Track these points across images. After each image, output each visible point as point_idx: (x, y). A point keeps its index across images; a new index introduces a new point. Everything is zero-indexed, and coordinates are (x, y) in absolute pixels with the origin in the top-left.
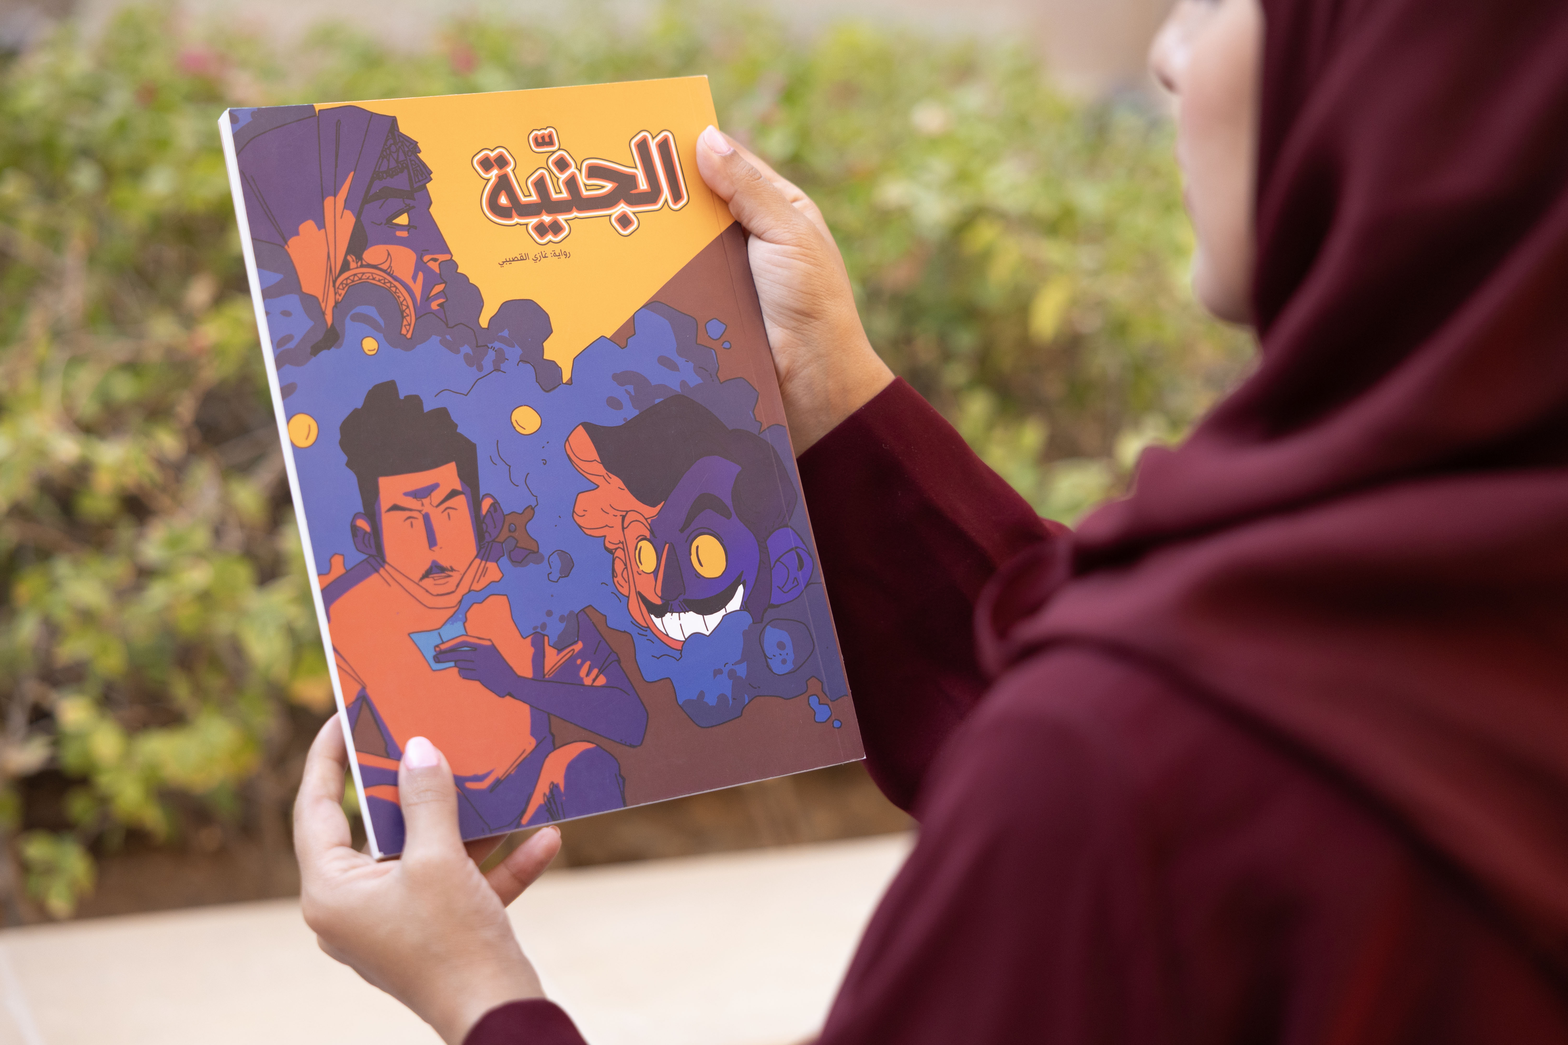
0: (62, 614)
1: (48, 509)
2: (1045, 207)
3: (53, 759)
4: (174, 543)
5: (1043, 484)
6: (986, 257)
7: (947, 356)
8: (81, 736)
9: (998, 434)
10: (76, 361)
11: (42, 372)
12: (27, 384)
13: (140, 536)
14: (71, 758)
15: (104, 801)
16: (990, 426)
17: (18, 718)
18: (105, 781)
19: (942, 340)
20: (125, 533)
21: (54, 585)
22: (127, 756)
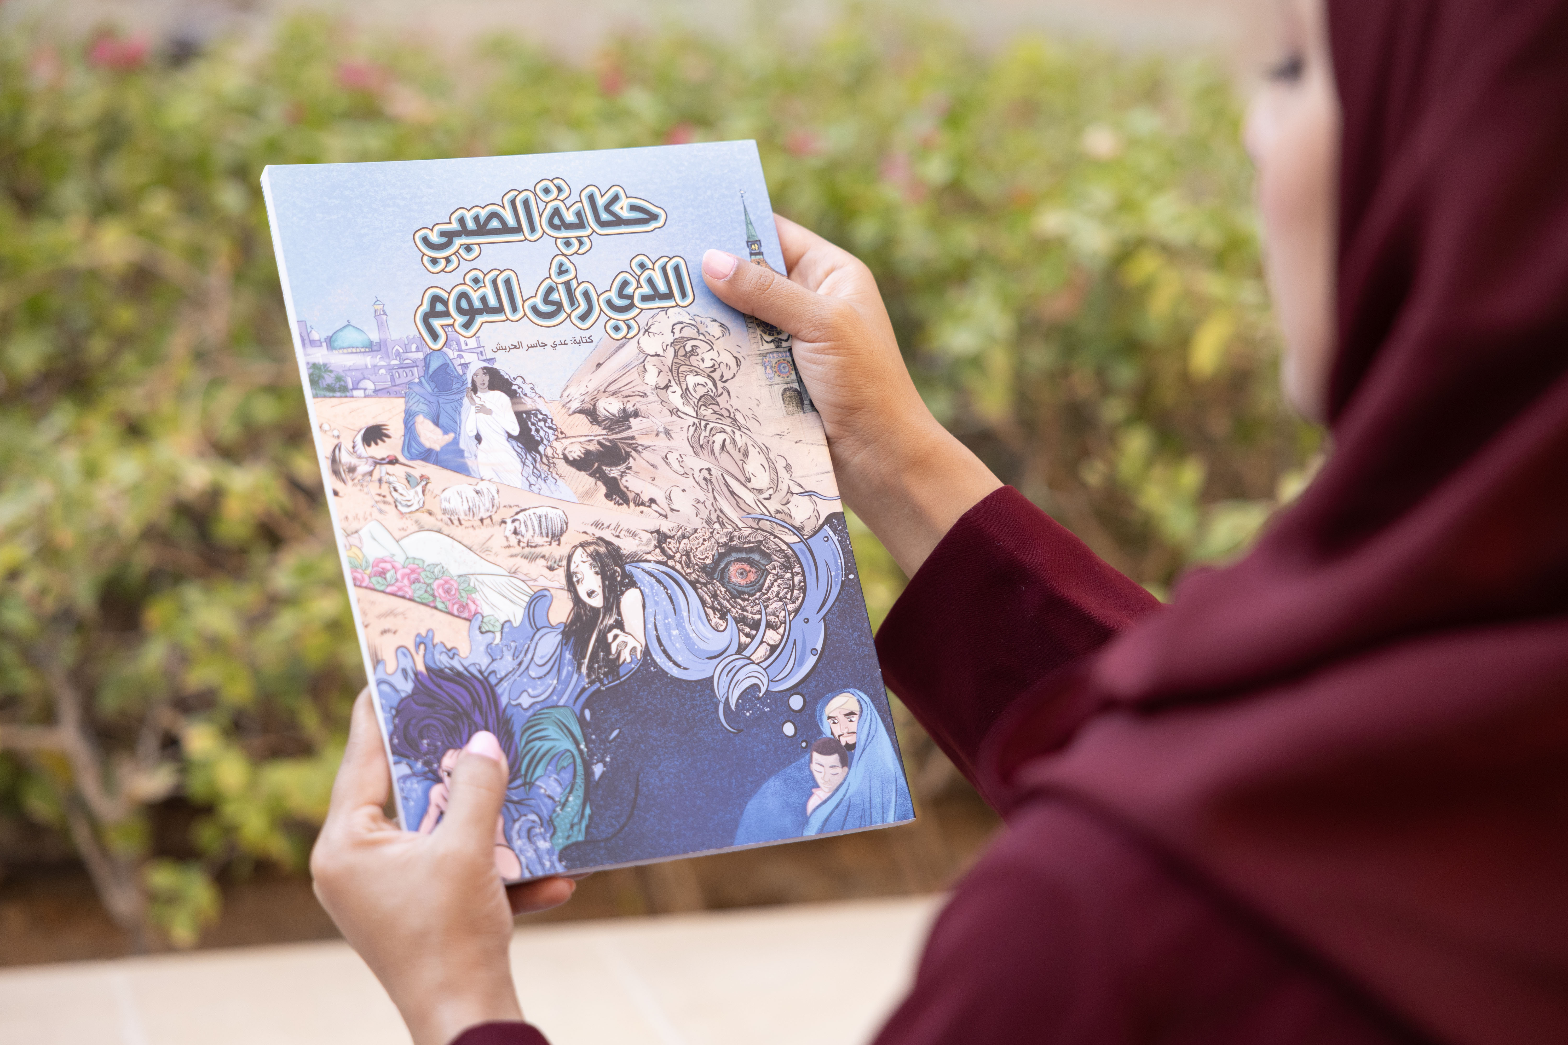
0: (190, 641)
1: (184, 531)
2: (1211, 237)
4: (304, 571)
5: (1202, 526)
6: (1146, 289)
7: (1106, 390)
8: (206, 765)
9: (1158, 472)
10: (216, 383)
11: (181, 393)
12: (166, 406)
13: (273, 563)
15: (230, 831)
16: (1149, 462)
18: (231, 810)
19: (1100, 373)
20: (259, 558)
21: (184, 611)
22: (253, 785)
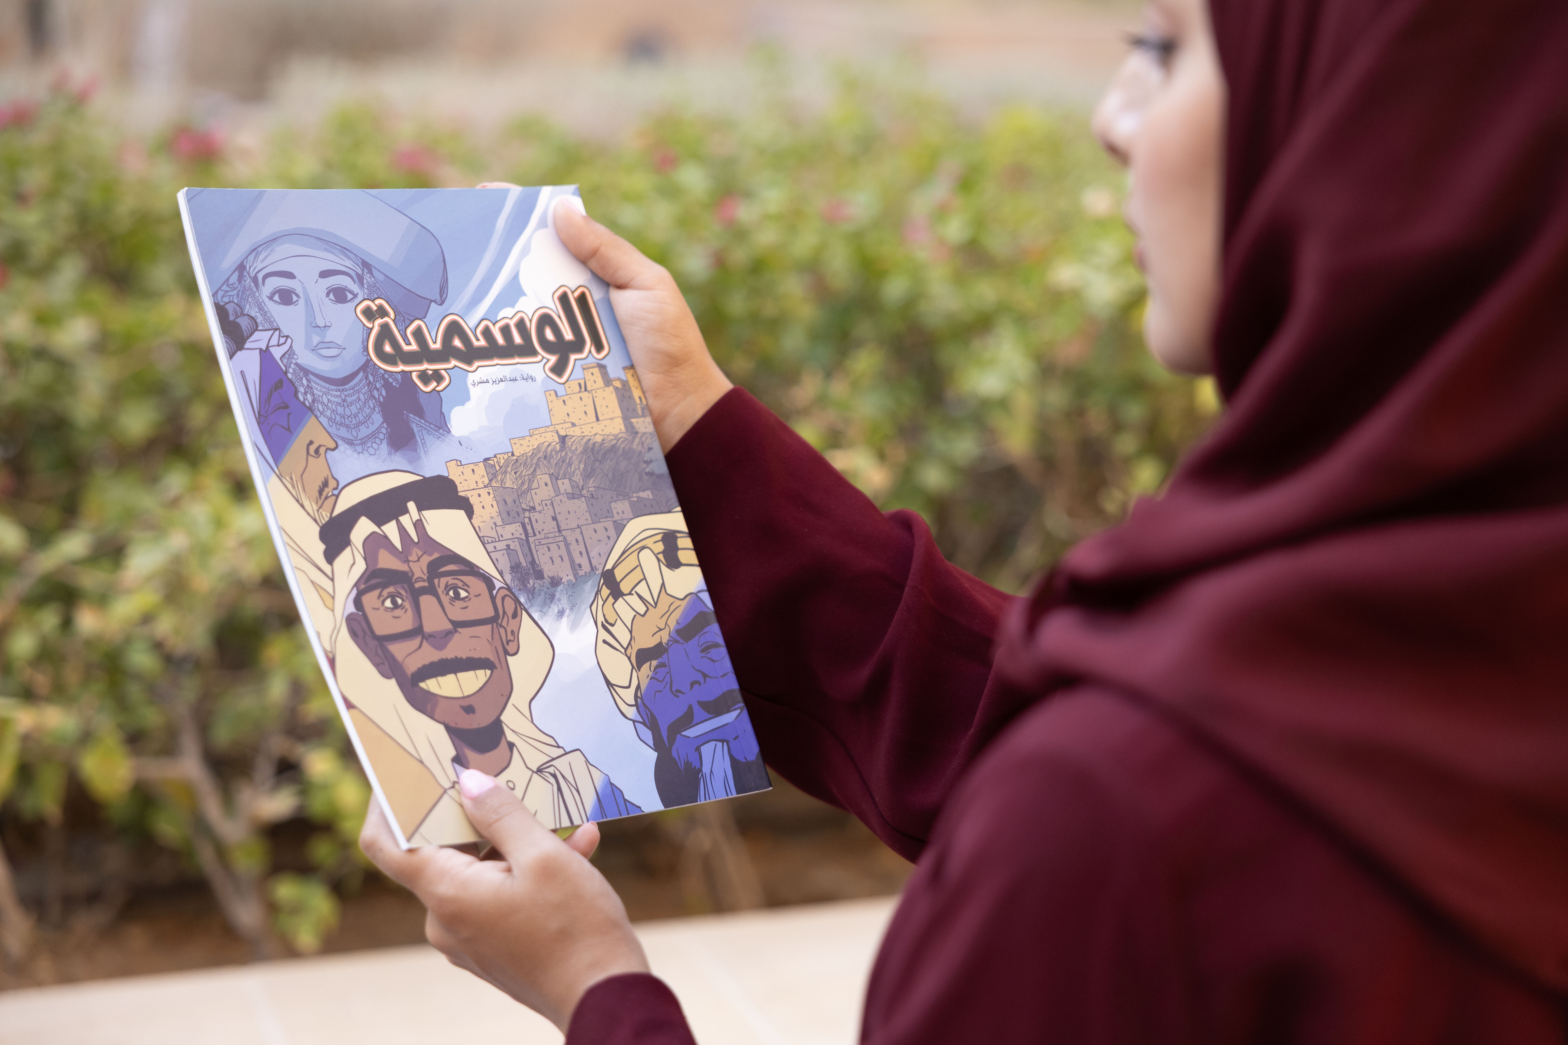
3: (301, 809)
14: (318, 806)
17: (264, 770)
